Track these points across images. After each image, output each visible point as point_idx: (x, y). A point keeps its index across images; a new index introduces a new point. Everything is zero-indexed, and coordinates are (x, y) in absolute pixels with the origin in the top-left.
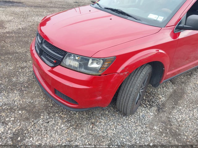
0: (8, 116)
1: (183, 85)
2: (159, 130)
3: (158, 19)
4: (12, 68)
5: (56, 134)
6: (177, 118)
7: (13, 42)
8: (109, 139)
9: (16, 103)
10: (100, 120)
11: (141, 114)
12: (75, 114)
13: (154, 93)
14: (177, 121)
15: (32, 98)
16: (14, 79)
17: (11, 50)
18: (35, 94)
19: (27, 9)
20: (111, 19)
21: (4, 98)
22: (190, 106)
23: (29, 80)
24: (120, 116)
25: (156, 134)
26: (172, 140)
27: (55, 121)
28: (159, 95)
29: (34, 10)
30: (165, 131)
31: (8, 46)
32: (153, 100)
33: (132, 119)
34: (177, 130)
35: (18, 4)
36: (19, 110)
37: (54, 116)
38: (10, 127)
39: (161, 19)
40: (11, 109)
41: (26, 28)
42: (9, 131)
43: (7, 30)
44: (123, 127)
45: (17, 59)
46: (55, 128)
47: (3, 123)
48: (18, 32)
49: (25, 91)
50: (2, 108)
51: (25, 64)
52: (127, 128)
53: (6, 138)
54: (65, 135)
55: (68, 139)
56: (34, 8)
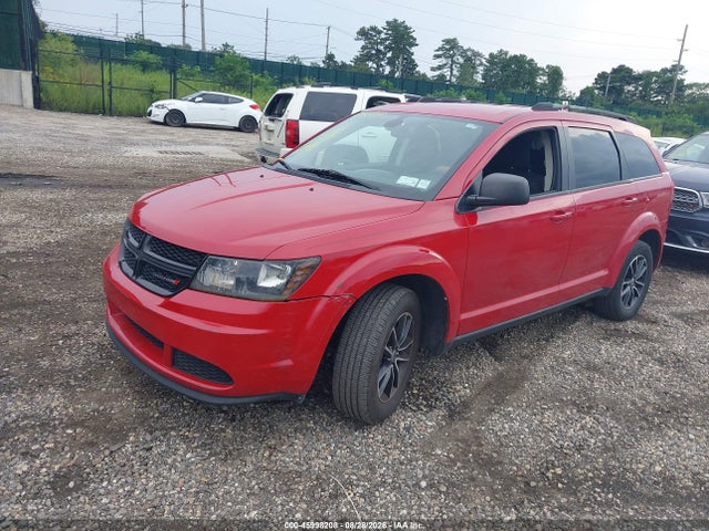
0: (36, 439)
1: (526, 361)
2: (448, 457)
3: (419, 186)
4: (36, 337)
5: (173, 471)
6: (496, 429)
7: (31, 278)
8: (314, 477)
9: (55, 413)
10: (292, 440)
11: (402, 424)
12: (223, 430)
13: (443, 379)
14: (496, 435)
15: (100, 402)
16: (45, 363)
17: (28, 296)
18: (107, 393)
19: (68, 194)
20: (312, 190)
21: (19, 403)
22: (536, 405)
23: (88, 363)
24: (347, 429)
25: (440, 463)
26: (479, 473)
27: (168, 445)
28: (454, 383)
29: (91, 196)
30: (462, 458)
31: (17, 288)
32: (439, 395)
33: (376, 435)
34: (495, 455)
35: (36, 181)
36: (67, 427)
37: (164, 436)
38: (46, 462)
39: (424, 185)
40: (43, 425)
41: (70, 242)
42: (44, 470)
43: (11, 248)
44: (352, 452)
45: (48, 316)
46: (169, 461)
47: (23, 454)
48: (45, 253)
49: (81, 387)
50: (17, 426)
51: (74, 328)
52: (364, 454)
53: (36, 483)
54: (198, 473)
55: (204, 479)
56: (90, 191)
